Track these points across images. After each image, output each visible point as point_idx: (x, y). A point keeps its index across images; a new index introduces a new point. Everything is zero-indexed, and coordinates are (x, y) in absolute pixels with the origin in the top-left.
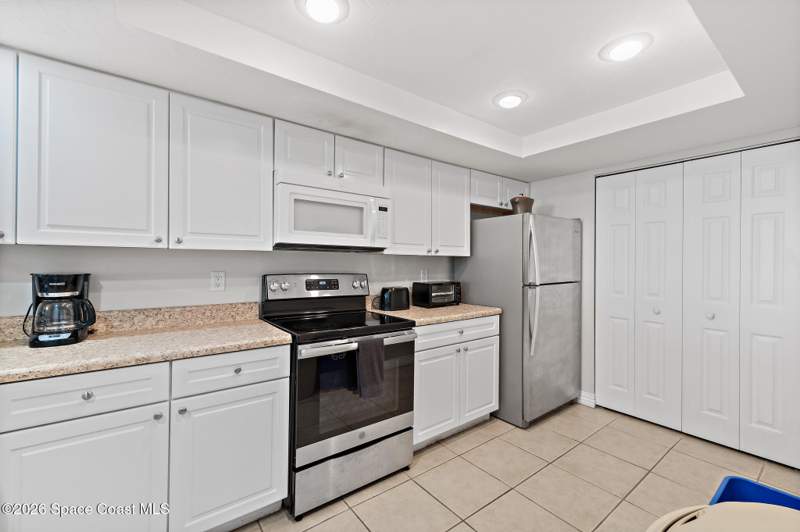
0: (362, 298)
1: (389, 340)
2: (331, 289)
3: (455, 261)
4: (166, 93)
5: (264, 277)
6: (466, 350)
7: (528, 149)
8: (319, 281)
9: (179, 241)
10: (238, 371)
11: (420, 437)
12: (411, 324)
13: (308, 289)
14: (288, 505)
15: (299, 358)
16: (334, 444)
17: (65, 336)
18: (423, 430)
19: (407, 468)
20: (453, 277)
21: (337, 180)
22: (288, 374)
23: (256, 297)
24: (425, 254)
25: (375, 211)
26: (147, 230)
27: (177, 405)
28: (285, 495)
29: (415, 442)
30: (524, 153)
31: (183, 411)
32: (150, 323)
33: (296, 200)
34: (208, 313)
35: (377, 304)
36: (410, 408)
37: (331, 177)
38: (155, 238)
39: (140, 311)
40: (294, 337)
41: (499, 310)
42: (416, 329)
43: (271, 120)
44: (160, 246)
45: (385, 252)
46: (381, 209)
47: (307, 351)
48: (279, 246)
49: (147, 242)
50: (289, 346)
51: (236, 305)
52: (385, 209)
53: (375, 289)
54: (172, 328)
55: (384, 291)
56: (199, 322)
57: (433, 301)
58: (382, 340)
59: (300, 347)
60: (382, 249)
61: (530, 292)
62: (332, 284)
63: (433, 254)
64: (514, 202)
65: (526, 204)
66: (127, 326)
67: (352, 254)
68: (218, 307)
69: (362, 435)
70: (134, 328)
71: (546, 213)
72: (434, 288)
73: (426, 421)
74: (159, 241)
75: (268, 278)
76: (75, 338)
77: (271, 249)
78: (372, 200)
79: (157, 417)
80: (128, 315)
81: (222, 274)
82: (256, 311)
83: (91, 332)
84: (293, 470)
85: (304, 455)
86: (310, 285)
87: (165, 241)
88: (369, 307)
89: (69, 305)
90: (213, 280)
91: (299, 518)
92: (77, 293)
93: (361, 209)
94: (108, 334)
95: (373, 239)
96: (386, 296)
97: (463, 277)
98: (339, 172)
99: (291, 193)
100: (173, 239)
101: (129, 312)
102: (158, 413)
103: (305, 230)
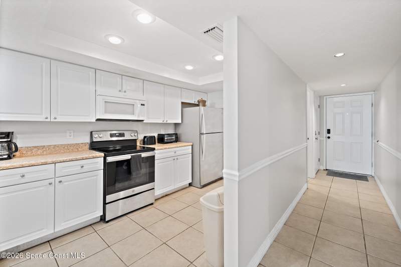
0: (135, 140)
1: (144, 155)
2: (121, 136)
3: (176, 125)
4: (49, 60)
5: (91, 132)
6: (177, 159)
7: (202, 82)
8: (116, 134)
9: (55, 118)
10: (82, 167)
11: (158, 192)
12: (153, 149)
13: (111, 137)
14: (103, 219)
15: (107, 162)
16: (122, 194)
17: (6, 156)
18: (159, 189)
19: (152, 204)
20: (176, 131)
21: (123, 93)
22: (103, 168)
23: (88, 141)
24: (162, 122)
25: (139, 106)
26: (41, 114)
27: (57, 180)
28: (102, 214)
29: (156, 195)
30: (200, 84)
31: (60, 182)
32: (40, 152)
33: (105, 102)
34: (66, 148)
35: (142, 143)
36: (153, 181)
37: (120, 93)
38: (45, 117)
39: (35, 147)
40: (105, 155)
41: (191, 144)
42: (155, 151)
43: (94, 70)
44: (47, 120)
45: (144, 122)
46: (142, 105)
47: (110, 159)
48: (98, 120)
49: (41, 118)
50: (103, 158)
51: (79, 144)
52: (144, 105)
53: (141, 137)
54: (50, 154)
55: (145, 137)
56: (62, 151)
57: (166, 141)
58: (141, 155)
59: (107, 158)
60: (143, 121)
61: (202, 136)
62: (122, 135)
63: (165, 122)
64: (199, 102)
65: (204, 103)
66: (29, 153)
67: (131, 122)
68: (71, 145)
69: (133, 191)
70: (32, 154)
71: (212, 106)
72: (166, 136)
73: (160, 186)
74: (47, 118)
75: (93, 133)
76: (9, 158)
77: (95, 121)
78: (138, 101)
79: (50, 184)
80: (30, 149)
81: (72, 131)
82: (88, 146)
83: (14, 156)
84: (105, 203)
85: (109, 198)
86: (112, 136)
87: (49, 118)
88: (138, 144)
89: (6, 144)
90: (68, 134)
91: (108, 222)
92: (9, 140)
93: (134, 105)
94: (20, 157)
95: (139, 116)
96: (146, 139)
97: (179, 132)
98: (123, 90)
99: (103, 99)
100: (53, 117)
101: (30, 147)
102: (50, 182)
103: (109, 113)
